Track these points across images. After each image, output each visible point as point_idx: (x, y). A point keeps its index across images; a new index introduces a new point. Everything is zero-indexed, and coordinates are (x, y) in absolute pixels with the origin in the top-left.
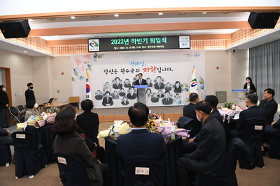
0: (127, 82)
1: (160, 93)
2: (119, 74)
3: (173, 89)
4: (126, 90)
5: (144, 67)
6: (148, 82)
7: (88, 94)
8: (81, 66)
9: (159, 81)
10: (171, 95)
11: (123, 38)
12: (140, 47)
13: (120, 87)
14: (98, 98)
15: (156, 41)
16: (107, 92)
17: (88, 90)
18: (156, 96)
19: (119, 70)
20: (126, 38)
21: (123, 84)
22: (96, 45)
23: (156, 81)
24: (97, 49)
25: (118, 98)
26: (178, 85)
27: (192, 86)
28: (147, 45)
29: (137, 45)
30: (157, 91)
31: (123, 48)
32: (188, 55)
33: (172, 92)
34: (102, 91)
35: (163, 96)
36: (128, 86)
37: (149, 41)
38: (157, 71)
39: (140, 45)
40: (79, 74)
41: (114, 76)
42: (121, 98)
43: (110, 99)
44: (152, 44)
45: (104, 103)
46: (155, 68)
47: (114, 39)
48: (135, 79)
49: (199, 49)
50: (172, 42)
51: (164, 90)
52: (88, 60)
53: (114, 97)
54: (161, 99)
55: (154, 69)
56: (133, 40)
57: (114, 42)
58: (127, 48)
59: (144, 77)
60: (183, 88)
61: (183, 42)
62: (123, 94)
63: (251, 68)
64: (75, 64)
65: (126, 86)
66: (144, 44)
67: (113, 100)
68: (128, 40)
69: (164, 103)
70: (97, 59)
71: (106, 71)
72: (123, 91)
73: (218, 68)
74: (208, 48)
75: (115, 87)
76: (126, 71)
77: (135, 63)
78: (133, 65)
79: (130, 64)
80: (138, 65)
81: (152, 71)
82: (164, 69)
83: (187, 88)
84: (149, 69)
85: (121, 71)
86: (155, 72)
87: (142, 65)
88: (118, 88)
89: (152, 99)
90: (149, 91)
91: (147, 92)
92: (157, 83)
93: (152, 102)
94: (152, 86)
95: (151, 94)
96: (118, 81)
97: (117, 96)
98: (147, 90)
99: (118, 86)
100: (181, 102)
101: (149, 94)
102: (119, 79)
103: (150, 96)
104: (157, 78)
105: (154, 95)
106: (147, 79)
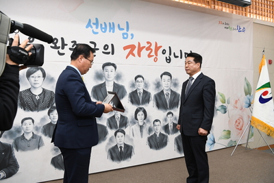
1: (170, 122)
5: (129, 42)
6: (139, 87)
9: (166, 85)
18: (159, 130)
27: (262, 101)
38: (162, 58)
43: (6, 152)
46: (157, 48)
53: (21, 142)
54: (172, 138)
55: (154, 50)
60: (218, 104)
73: (270, 63)
76: (70, 49)
77: (101, 25)
78: (95, 30)
79: (87, 27)
80: (110, 31)
81: (149, 56)
82: (178, 54)
83: (224, 105)
84: (140, 49)
85: (53, 45)
86: (156, 60)
87: (123, 34)
88: (40, 106)
89: (151, 140)
90: (143, 116)
91: (137, 119)
92: (162, 91)
93: (151, 147)
94: (148, 101)
95: (148, 125)
96: (37, 79)
97: (33, 137)
98: (137, 111)
99: (38, 98)
100: (214, 142)
101: (141, 124)
102: (44, 75)
103: (145, 131)
104: (161, 76)
105: (154, 125)
106: (136, 78)
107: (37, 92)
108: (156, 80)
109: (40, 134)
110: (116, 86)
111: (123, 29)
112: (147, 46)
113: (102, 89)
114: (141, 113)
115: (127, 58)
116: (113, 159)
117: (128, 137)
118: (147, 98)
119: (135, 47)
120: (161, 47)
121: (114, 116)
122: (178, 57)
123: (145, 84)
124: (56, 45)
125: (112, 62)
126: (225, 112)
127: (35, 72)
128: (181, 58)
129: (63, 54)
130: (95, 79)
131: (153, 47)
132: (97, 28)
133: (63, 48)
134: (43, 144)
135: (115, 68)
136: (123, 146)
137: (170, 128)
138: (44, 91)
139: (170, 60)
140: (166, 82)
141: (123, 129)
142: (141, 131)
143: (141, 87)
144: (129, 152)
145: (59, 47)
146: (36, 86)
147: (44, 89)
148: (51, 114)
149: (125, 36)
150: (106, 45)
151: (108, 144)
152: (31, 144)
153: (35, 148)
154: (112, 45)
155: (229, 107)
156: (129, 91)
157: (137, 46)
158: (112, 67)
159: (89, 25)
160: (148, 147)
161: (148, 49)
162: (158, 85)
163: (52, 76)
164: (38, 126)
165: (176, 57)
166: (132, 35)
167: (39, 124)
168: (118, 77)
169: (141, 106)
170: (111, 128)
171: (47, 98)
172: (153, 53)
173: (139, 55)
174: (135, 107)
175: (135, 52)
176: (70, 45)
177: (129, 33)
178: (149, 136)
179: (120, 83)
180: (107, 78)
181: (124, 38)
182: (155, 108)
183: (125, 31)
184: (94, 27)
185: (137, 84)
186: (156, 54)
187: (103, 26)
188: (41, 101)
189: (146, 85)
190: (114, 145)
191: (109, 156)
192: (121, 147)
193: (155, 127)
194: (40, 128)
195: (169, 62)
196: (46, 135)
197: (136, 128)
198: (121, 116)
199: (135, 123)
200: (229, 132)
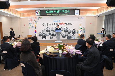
0: (52, 29)
1: (66, 34)
2: (49, 26)
3: (72, 32)
4: (52, 32)
6: (61, 29)
7: (35, 34)
8: (33, 22)
9: (66, 29)
10: (71, 35)
11: (51, 10)
12: (58, 14)
13: (49, 31)
14: (40, 35)
15: (65, 12)
16: (44, 33)
17: (36, 32)
18: (64, 35)
19: (49, 24)
20: (52, 10)
21: (51, 30)
22: (39, 13)
23: (64, 29)
24: (40, 14)
25: (48, 36)
26: (74, 31)
27: (80, 31)
28: (61, 13)
29: (57, 13)
30: (65, 33)
31: (51, 14)
32: (79, 18)
33: (71, 33)
34: (41, 32)
35: (67, 35)
36: (53, 31)
37: (62, 11)
39: (58, 13)
40: (32, 25)
41: (47, 26)
42: (50, 36)
43: (45, 36)
44: (63, 13)
45: (43, 38)
46: (64, 23)
47: (47, 10)
48: (55, 28)
49: (83, 16)
50: (72, 12)
51: (68, 33)
52: (36, 19)
53: (46, 35)
54: (66, 37)
56: (55, 11)
57: (47, 12)
58: (52, 14)
59: (60, 27)
60: (76, 32)
61: (77, 12)
62: (50, 34)
63: (105, 24)
64: (30, 21)
65: (52, 31)
66: (60, 13)
67: (46, 37)
68: (53, 11)
69: (68, 38)
70: (40, 19)
71: (43, 24)
72: (50, 33)
73: (91, 24)
74: (87, 15)
75: (47, 31)
78: (55, 22)
84: (61, 24)
89: (63, 37)
107: (48, 30)
128: (69, 24)
129: (51, 25)
137: (66, 35)
149: (59, 22)
195: (66, 25)
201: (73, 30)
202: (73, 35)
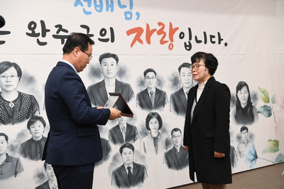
5: (134, 24)
18: (179, 142)
25: (16, 170)
26: (243, 97)
38: (179, 43)
46: (172, 31)
55: (168, 34)
76: (54, 36)
77: (95, 2)
78: (88, 9)
79: (76, 5)
80: (107, 10)
81: (162, 42)
82: (201, 38)
83: (268, 105)
84: (149, 33)
85: (30, 32)
86: (171, 47)
87: (126, 13)
88: (16, 116)
89: (169, 157)
90: (157, 125)
91: (149, 129)
92: (182, 90)
93: (170, 166)
94: (163, 103)
95: (164, 137)
96: (9, 79)
97: (7, 161)
98: (149, 118)
99: (12, 105)
100: (256, 157)
101: (155, 135)
102: (20, 74)
103: (161, 144)
104: (180, 69)
105: (173, 136)
106: (145, 73)
107: (11, 97)
108: (173, 75)
109: (17, 155)
110: (118, 84)
111: (125, 6)
112: (159, 28)
113: (101, 90)
114: (154, 120)
115: (132, 45)
116: (118, 184)
117: (139, 153)
118: (161, 100)
119: (143, 30)
120: (177, 28)
121: (118, 126)
122: (200, 42)
123: (158, 80)
124: (33, 32)
125: (112, 53)
126: (270, 115)
127: (6, 69)
128: (205, 43)
129: (45, 44)
130: (90, 77)
131: (167, 30)
132: (89, 6)
133: (44, 35)
134: (22, 170)
135: (117, 60)
136: (132, 166)
138: (20, 95)
139: (190, 46)
140: (186, 77)
141: (131, 142)
142: (156, 145)
143: (152, 86)
144: (140, 174)
145: (38, 35)
146: (8, 89)
147: (20, 93)
148: (31, 127)
149: (128, 16)
150: (103, 30)
151: (112, 164)
152: (5, 169)
153: (10, 176)
154: (111, 29)
155: (275, 108)
156: (136, 90)
157: (145, 29)
158: (112, 60)
159: (78, 2)
160: (165, 166)
161: (160, 32)
162: (176, 81)
163: (31, 74)
164: (15, 144)
165: (199, 42)
166: (138, 14)
167: (15, 141)
168: (121, 72)
169: (154, 111)
170: (115, 142)
171: (25, 106)
172: (167, 38)
173: (149, 42)
174: (146, 113)
175: (143, 37)
176: (54, 31)
177: (134, 11)
178: (166, 151)
179: (124, 80)
180: (106, 74)
181: (127, 19)
182: (173, 113)
183: (128, 9)
184: (85, 4)
185: (148, 80)
186: (171, 39)
187: (98, 3)
188: (17, 109)
189: (160, 82)
190: (119, 165)
191: (114, 181)
192: (129, 168)
193: (174, 139)
194: (17, 147)
195: (189, 50)
196: (25, 156)
197: (148, 141)
198: (128, 124)
199: (146, 134)
200: (277, 143)
201: (241, 86)
202: (244, 135)
